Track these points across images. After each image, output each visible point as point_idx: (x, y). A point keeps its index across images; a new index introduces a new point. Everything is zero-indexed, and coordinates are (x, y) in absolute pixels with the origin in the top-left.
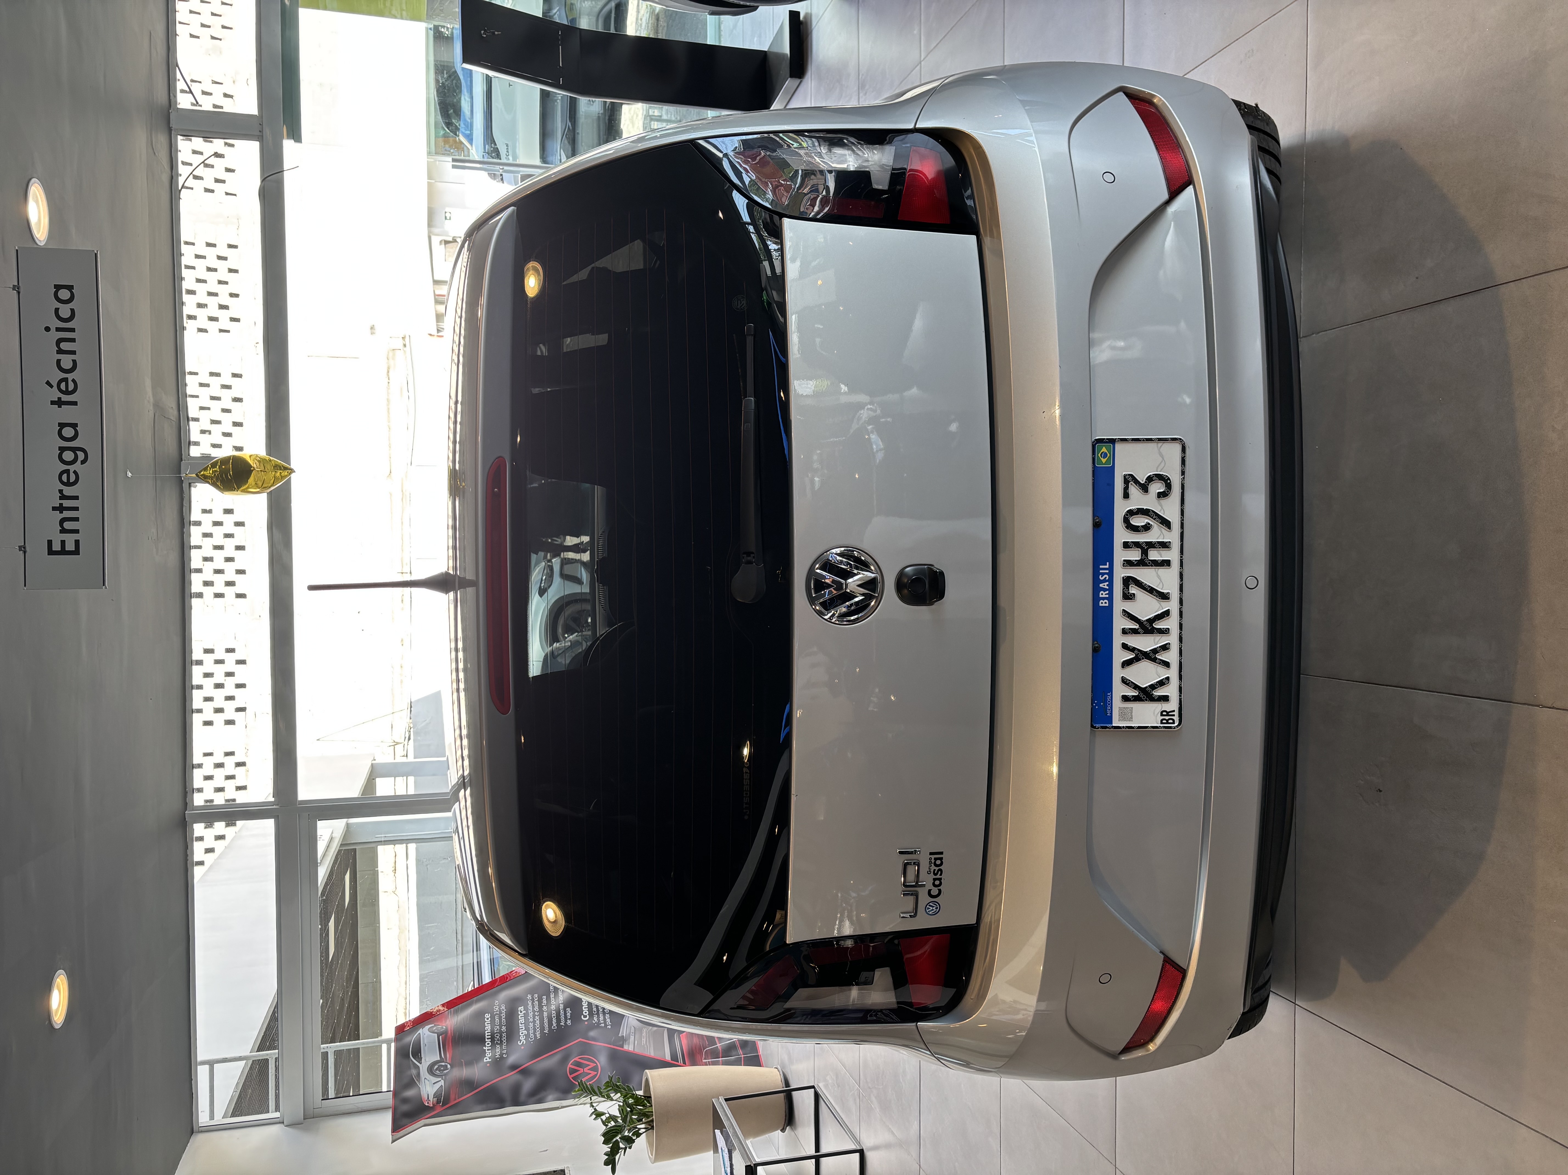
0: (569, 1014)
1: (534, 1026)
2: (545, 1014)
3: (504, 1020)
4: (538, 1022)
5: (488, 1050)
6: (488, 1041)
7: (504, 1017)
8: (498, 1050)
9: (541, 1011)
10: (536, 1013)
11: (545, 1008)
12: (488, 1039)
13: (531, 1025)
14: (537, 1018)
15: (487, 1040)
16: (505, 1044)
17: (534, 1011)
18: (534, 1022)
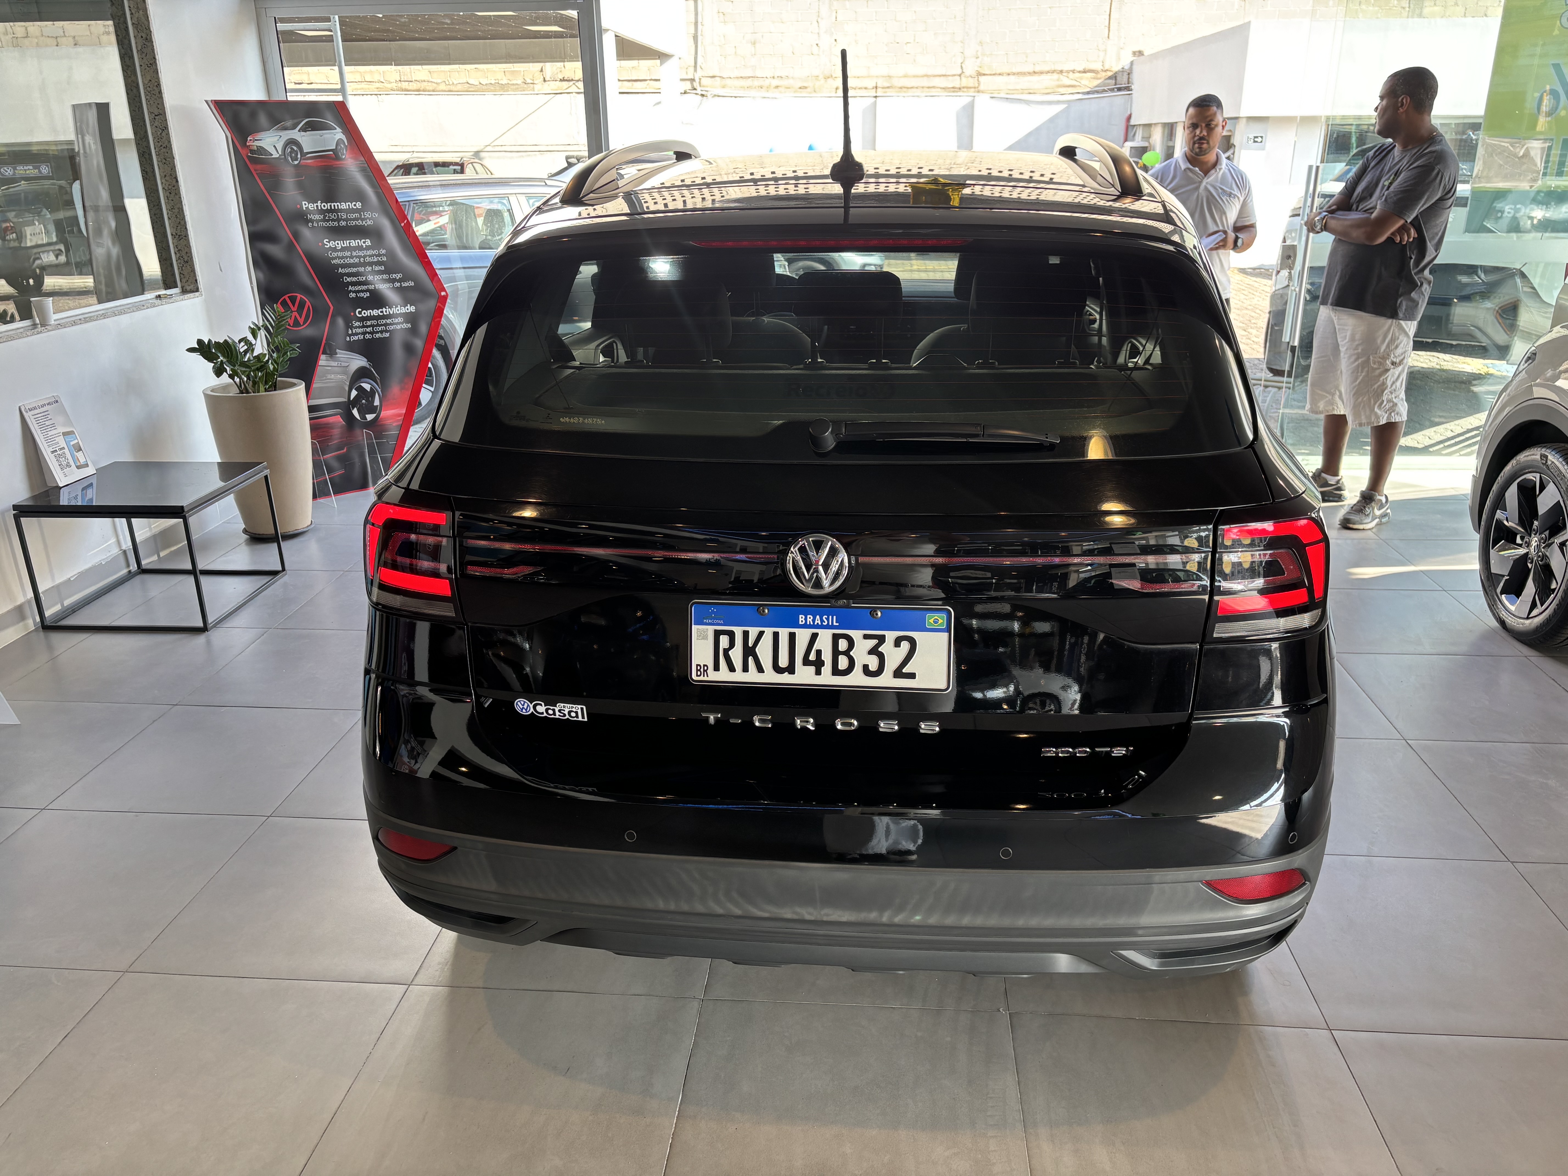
0: (362, 295)
1: (347, 257)
2: (362, 269)
3: (354, 223)
4: (352, 261)
5: (317, 206)
6: (327, 206)
7: (357, 223)
8: (317, 217)
9: (365, 264)
10: (362, 260)
11: (369, 269)
12: (331, 206)
13: (348, 254)
14: (357, 260)
15: (329, 204)
16: (324, 225)
17: (365, 257)
18: (352, 257)
